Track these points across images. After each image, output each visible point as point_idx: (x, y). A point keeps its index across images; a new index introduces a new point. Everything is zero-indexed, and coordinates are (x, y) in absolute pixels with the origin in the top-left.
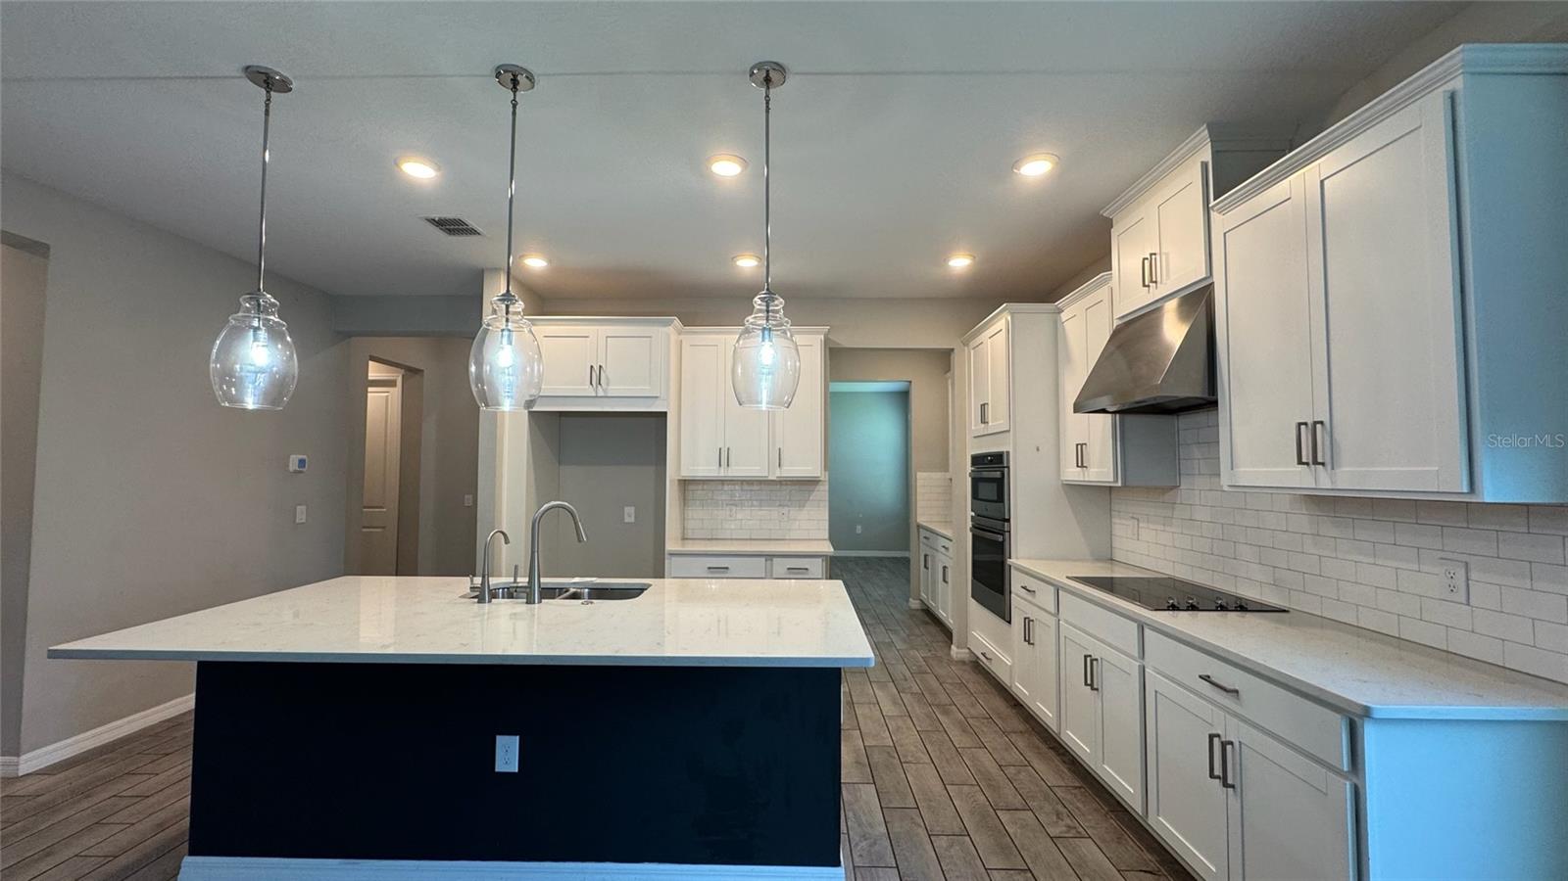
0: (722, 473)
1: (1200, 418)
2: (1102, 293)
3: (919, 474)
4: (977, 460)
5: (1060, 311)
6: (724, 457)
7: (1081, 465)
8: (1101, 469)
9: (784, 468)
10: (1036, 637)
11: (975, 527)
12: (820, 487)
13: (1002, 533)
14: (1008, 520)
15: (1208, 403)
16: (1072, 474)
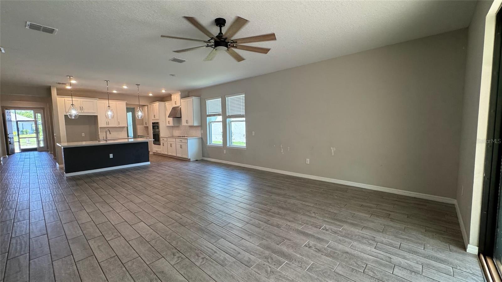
0: (108, 126)
1: (180, 118)
2: (171, 103)
3: (138, 126)
4: (153, 123)
5: (165, 103)
6: (108, 123)
7: (169, 124)
8: (171, 124)
9: (120, 125)
10: (164, 145)
11: (153, 133)
12: (125, 128)
13: (159, 133)
14: (159, 131)
15: (181, 117)
16: (168, 125)
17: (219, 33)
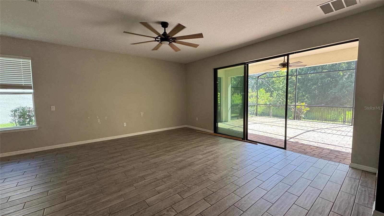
17: (164, 32)
